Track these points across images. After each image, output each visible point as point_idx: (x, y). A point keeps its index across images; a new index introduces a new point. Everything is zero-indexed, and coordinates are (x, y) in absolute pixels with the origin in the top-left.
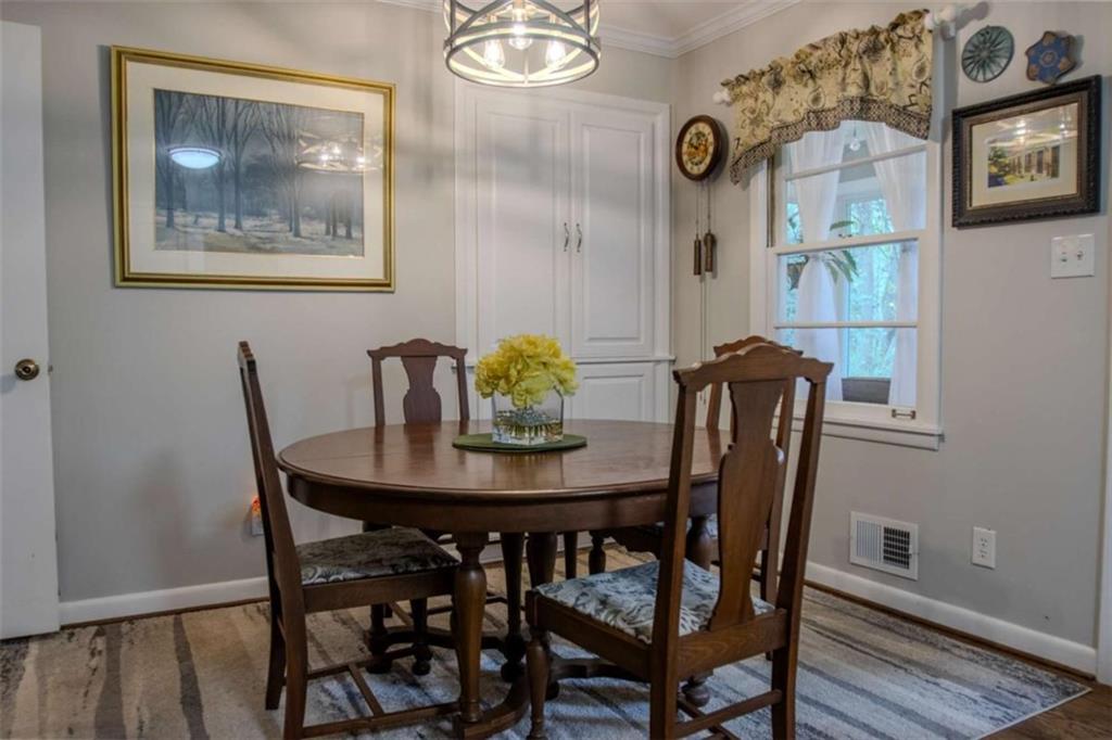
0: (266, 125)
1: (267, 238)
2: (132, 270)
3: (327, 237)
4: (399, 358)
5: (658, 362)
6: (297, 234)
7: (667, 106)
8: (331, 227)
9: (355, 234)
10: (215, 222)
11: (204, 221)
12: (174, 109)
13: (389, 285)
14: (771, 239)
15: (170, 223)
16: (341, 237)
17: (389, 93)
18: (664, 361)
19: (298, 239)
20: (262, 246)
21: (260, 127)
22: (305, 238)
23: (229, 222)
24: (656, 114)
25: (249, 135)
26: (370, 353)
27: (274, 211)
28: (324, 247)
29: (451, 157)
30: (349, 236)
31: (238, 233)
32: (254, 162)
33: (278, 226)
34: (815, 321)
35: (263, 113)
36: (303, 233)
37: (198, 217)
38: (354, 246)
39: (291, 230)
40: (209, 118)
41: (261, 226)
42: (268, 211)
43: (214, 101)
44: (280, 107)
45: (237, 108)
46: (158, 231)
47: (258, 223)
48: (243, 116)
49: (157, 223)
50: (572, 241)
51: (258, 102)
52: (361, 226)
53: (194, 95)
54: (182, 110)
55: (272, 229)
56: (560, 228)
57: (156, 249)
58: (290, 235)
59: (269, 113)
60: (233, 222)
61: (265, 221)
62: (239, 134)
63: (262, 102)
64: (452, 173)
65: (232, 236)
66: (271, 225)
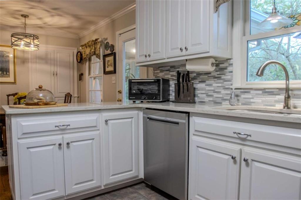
3: (2, 74)
4: (13, 96)
5: (75, 97)
7: (77, 48)
8: (3, 72)
9: (8, 73)
13: (15, 83)
14: (89, 74)
18: (76, 97)
24: (74, 50)
26: (7, 95)
29: (28, 59)
30: (6, 74)
34: (96, 90)
38: (7, 76)
50: (55, 74)
52: (9, 72)
56: (52, 72)
64: (29, 62)
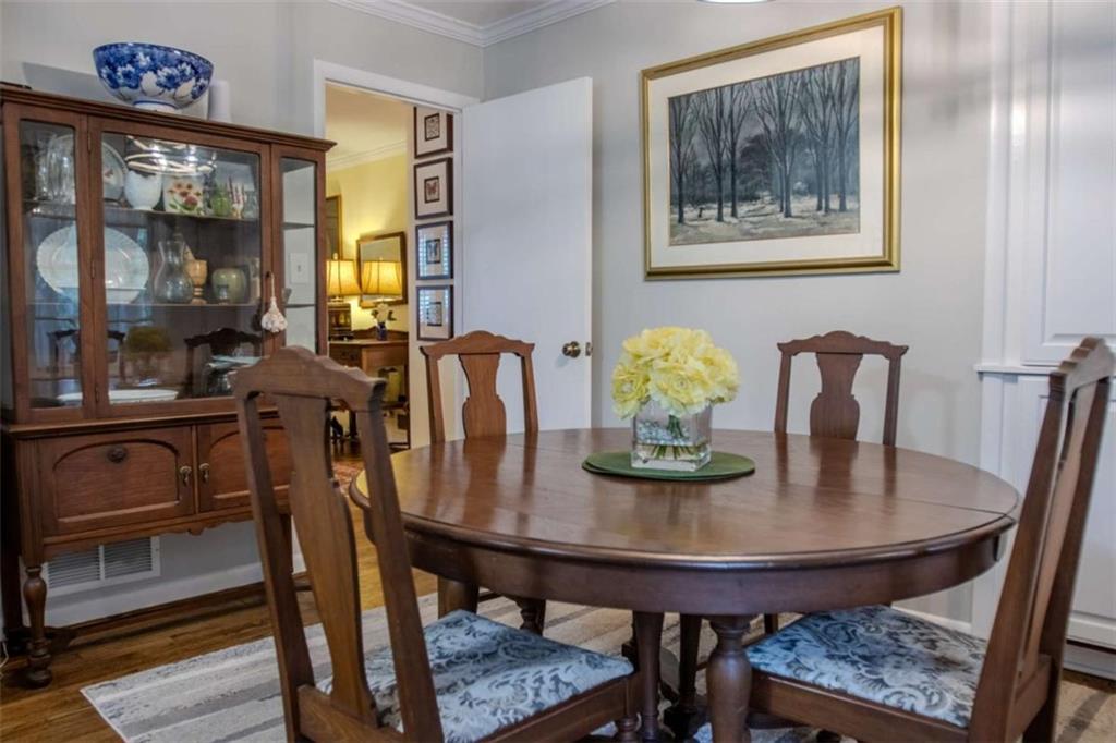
0: (758, 104)
1: (759, 222)
2: (653, 265)
3: (819, 213)
4: (814, 354)
6: (788, 215)
8: (823, 201)
9: (849, 205)
10: (715, 213)
11: (706, 213)
12: (683, 111)
13: (889, 264)
15: (681, 220)
16: (834, 211)
17: (889, 21)
19: (789, 219)
20: (754, 231)
21: (753, 107)
22: (797, 217)
23: (727, 210)
25: (743, 117)
26: (780, 346)
27: (766, 193)
28: (815, 225)
30: (843, 208)
31: (734, 221)
32: (747, 145)
33: (769, 208)
35: (756, 92)
36: (794, 212)
37: (702, 209)
38: (848, 220)
39: (781, 211)
40: (710, 111)
41: (754, 211)
42: (760, 193)
43: (714, 92)
44: (771, 79)
45: (732, 93)
46: (672, 227)
47: (752, 208)
48: (738, 99)
49: (672, 220)
51: (750, 81)
53: (697, 92)
54: (690, 110)
55: (764, 212)
57: (671, 245)
58: (781, 216)
59: (761, 91)
60: (730, 210)
61: (759, 205)
62: (735, 121)
63: (754, 80)
65: (729, 223)
66: (763, 208)
